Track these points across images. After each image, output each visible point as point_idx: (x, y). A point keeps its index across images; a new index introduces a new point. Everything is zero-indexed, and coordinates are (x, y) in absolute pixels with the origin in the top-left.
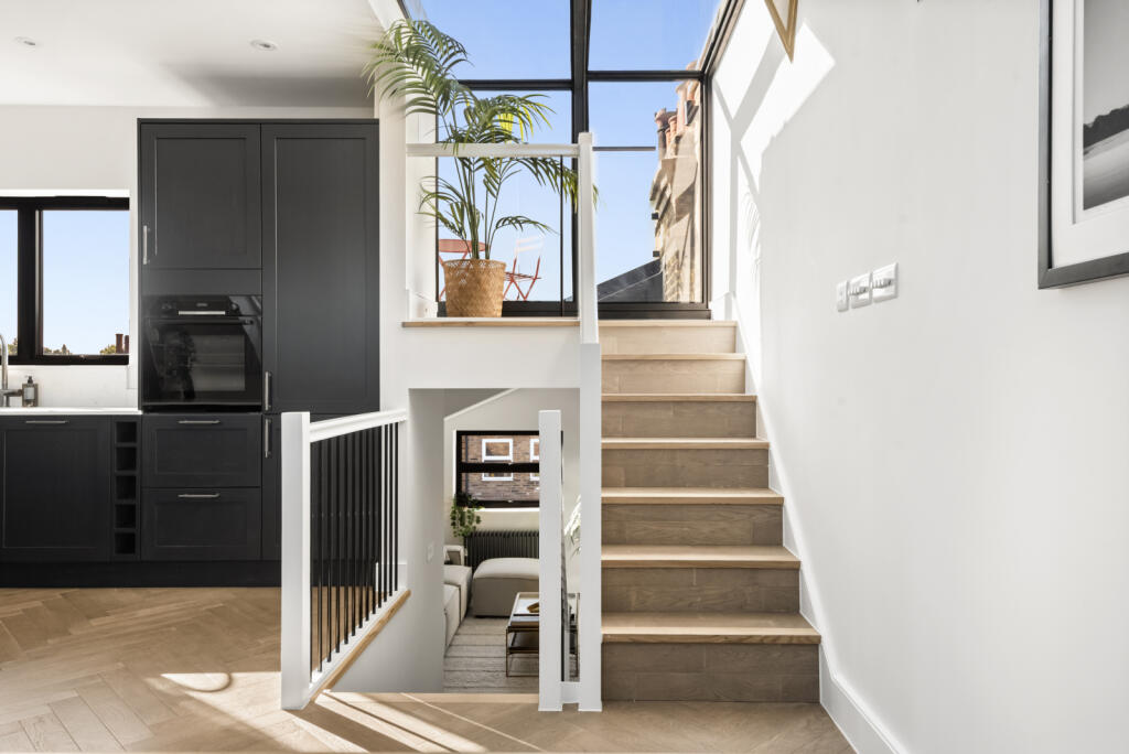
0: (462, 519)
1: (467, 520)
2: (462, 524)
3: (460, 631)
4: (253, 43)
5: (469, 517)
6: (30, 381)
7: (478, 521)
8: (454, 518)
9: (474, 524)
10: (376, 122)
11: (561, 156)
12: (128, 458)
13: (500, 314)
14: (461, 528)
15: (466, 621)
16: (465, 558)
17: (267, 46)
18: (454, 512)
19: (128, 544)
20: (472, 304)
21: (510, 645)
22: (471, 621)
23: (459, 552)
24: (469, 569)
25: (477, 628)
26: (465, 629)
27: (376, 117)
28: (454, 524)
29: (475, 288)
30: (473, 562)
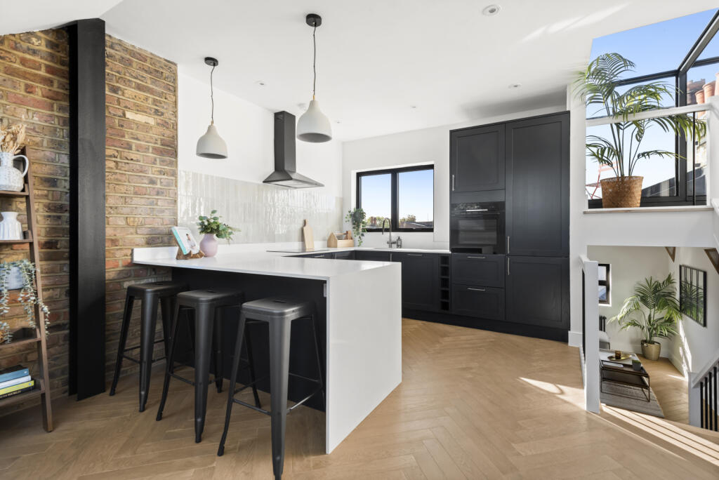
4: (510, 87)
6: (399, 238)
10: (569, 112)
11: (694, 113)
12: (445, 271)
13: (639, 205)
17: (516, 86)
19: (445, 306)
20: (625, 200)
27: (567, 110)
29: (627, 192)
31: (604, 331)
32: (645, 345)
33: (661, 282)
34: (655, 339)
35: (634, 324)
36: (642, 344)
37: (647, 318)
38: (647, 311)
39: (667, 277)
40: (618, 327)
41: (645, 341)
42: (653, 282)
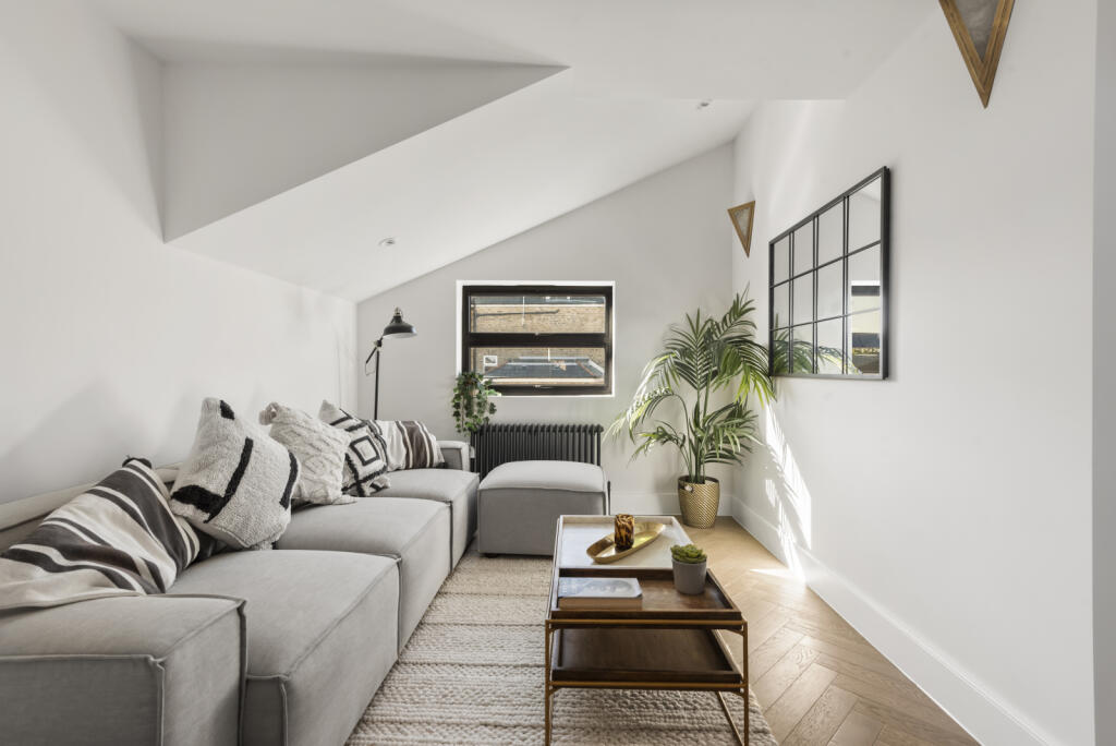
0: (468, 407)
1: (476, 408)
2: (469, 414)
3: (452, 587)
5: (479, 404)
7: (492, 410)
8: (457, 406)
9: (487, 414)
14: (467, 419)
15: (466, 565)
16: (472, 460)
18: (457, 397)
21: (554, 664)
22: (473, 565)
23: (459, 450)
24: (475, 476)
25: (483, 578)
26: (463, 582)
28: (457, 414)
30: (481, 466)
31: (599, 464)
32: (688, 488)
33: (719, 319)
34: (709, 469)
35: (663, 436)
36: (681, 487)
37: (691, 416)
38: (690, 396)
39: (731, 305)
40: (630, 448)
41: (687, 479)
42: (702, 323)
